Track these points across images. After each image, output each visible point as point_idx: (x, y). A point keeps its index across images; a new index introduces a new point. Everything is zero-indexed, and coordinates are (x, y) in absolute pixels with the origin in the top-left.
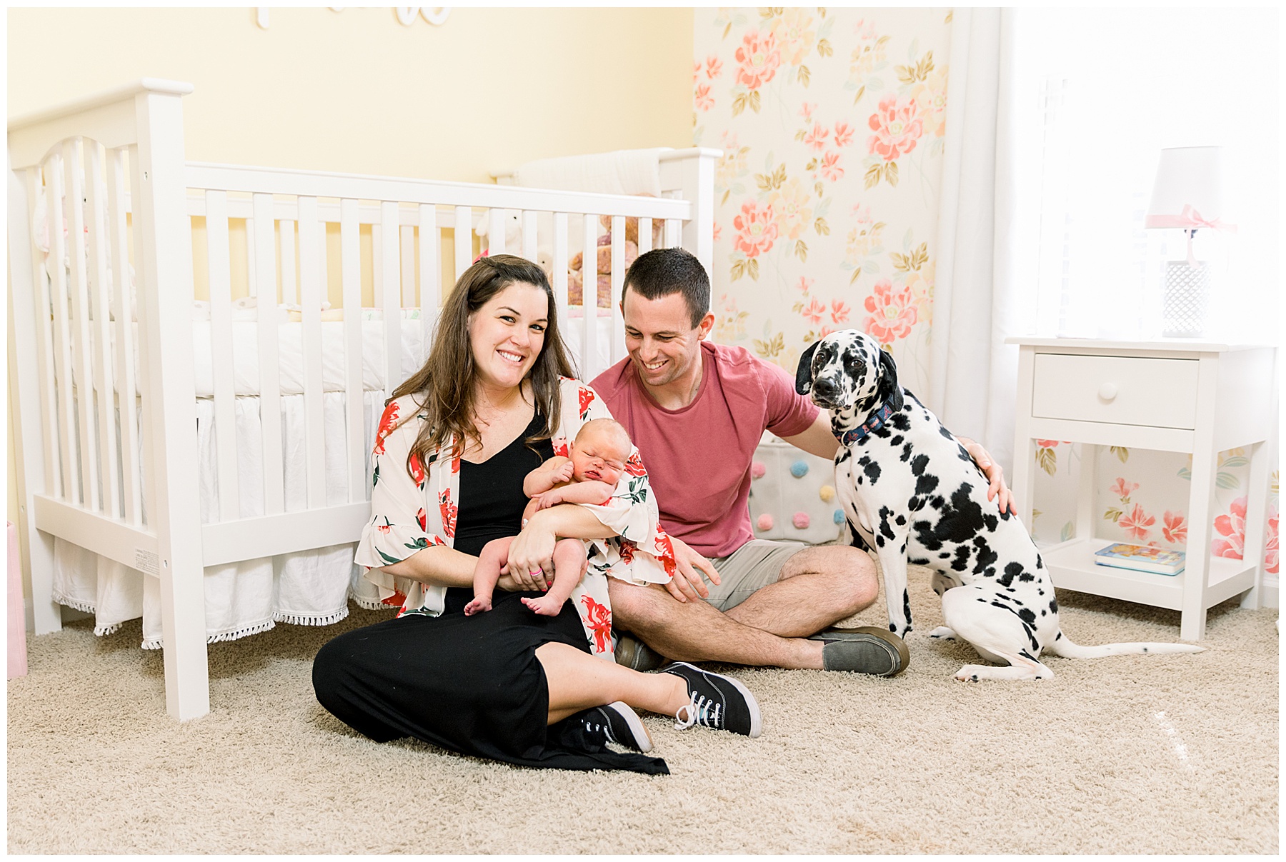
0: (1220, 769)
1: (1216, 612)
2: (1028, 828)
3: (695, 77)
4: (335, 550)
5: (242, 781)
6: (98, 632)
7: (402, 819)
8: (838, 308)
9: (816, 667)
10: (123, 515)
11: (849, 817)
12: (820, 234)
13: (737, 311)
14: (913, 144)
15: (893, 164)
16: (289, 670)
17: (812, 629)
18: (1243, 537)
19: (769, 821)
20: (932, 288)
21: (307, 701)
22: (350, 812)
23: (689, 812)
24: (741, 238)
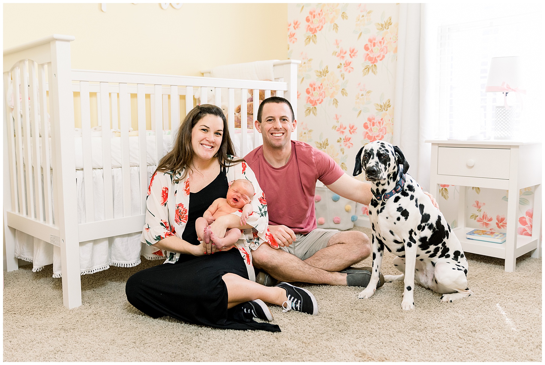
0: (523, 329)
1: (520, 260)
2: (438, 355)
3: (288, 29)
4: (135, 235)
5: (96, 335)
6: (34, 270)
7: (165, 351)
8: (352, 127)
9: (344, 285)
10: (45, 220)
11: (360, 350)
12: (343, 96)
13: (308, 129)
14: (384, 57)
15: (375, 65)
16: (116, 287)
17: (342, 268)
18: (531, 226)
19: (325, 352)
20: (393, 118)
21: (123, 300)
22: (142, 348)
23: (290, 348)
24: (309, 98)
